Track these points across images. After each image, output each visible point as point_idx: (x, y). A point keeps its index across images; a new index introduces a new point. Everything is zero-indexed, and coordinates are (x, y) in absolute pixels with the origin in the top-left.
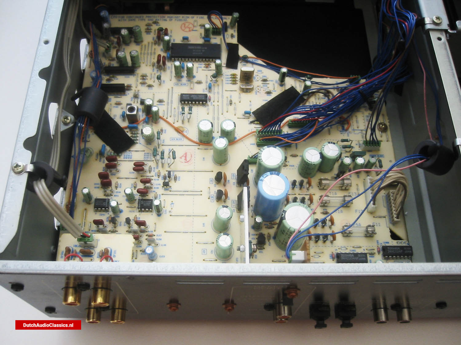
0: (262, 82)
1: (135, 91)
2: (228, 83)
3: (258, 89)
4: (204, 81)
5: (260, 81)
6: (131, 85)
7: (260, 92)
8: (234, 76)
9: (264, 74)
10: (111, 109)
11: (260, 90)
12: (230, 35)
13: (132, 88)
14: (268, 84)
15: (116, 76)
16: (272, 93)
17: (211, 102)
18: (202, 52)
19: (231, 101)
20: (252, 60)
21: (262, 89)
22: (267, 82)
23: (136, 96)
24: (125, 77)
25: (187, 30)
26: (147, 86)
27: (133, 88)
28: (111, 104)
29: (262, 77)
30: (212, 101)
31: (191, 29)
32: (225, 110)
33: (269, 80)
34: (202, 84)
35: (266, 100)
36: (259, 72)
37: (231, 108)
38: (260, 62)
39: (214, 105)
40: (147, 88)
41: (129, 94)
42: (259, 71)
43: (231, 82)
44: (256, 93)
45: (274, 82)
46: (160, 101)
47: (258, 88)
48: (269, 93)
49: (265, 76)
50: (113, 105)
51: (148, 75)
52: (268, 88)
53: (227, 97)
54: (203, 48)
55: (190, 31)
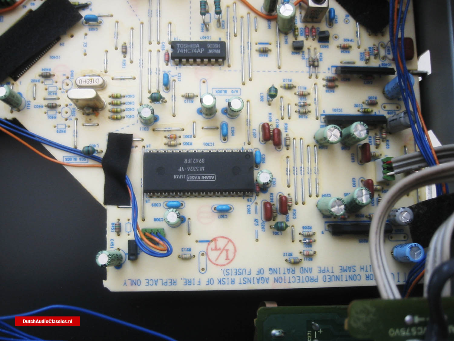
0: (58, 102)
1: (317, 77)
2: (130, 96)
3: (68, 85)
4: (180, 101)
5: (63, 105)
6: (327, 91)
7: (65, 78)
8: (116, 116)
9: (53, 122)
10: (357, 36)
11: (63, 82)
12: (123, 233)
13: (324, 83)
14: (45, 99)
15: (359, 113)
16: (40, 76)
17: (164, 52)
18: (185, 166)
19: (125, 53)
20: (75, 159)
21: (59, 85)
22: (46, 103)
23: (314, 64)
24: (340, 110)
25: (221, 243)
26: (295, 87)
27: (321, 83)
28: (359, 47)
29: (58, 115)
30: (162, 53)
31: (212, 244)
32: (137, 31)
33: (44, 107)
34: (184, 94)
35: (53, 57)
36: (63, 127)
37: (124, 38)
38: (59, 156)
39: (159, 43)
40: (294, 83)
41: (329, 69)
42: (62, 131)
43: (123, 100)
44: (72, 75)
45: (33, 103)
46: (264, 52)
47: (67, 88)
48: (47, 76)
49: (51, 117)
50: (354, 45)
51: (295, 116)
52: (46, 89)
53: (132, 62)
54: (182, 176)
55: (215, 240)
